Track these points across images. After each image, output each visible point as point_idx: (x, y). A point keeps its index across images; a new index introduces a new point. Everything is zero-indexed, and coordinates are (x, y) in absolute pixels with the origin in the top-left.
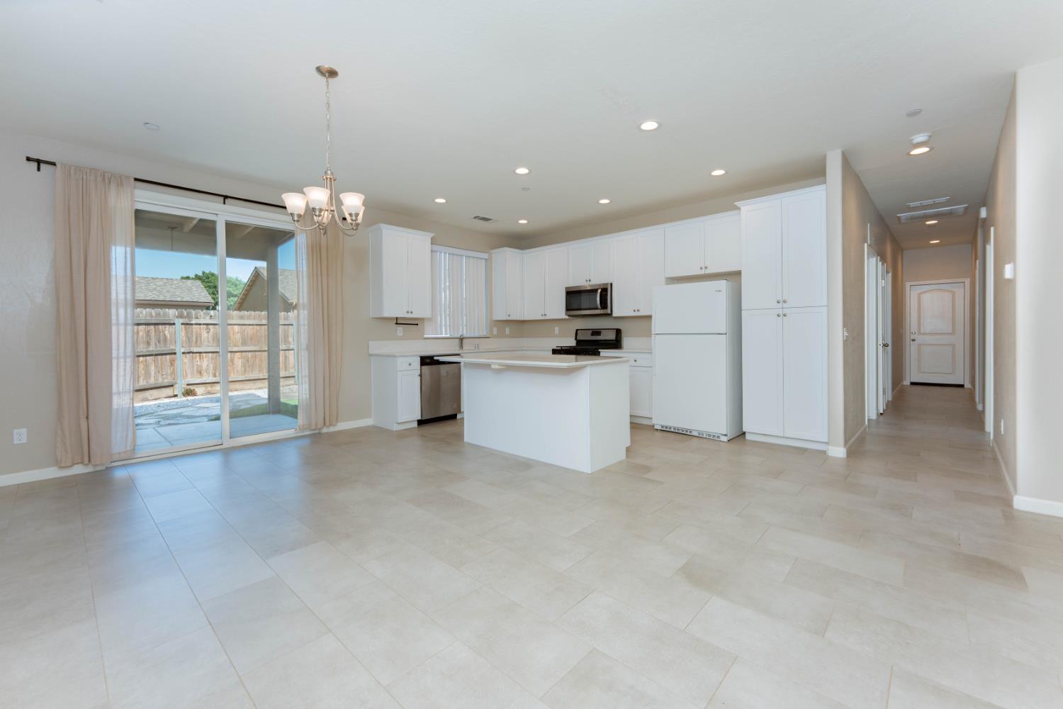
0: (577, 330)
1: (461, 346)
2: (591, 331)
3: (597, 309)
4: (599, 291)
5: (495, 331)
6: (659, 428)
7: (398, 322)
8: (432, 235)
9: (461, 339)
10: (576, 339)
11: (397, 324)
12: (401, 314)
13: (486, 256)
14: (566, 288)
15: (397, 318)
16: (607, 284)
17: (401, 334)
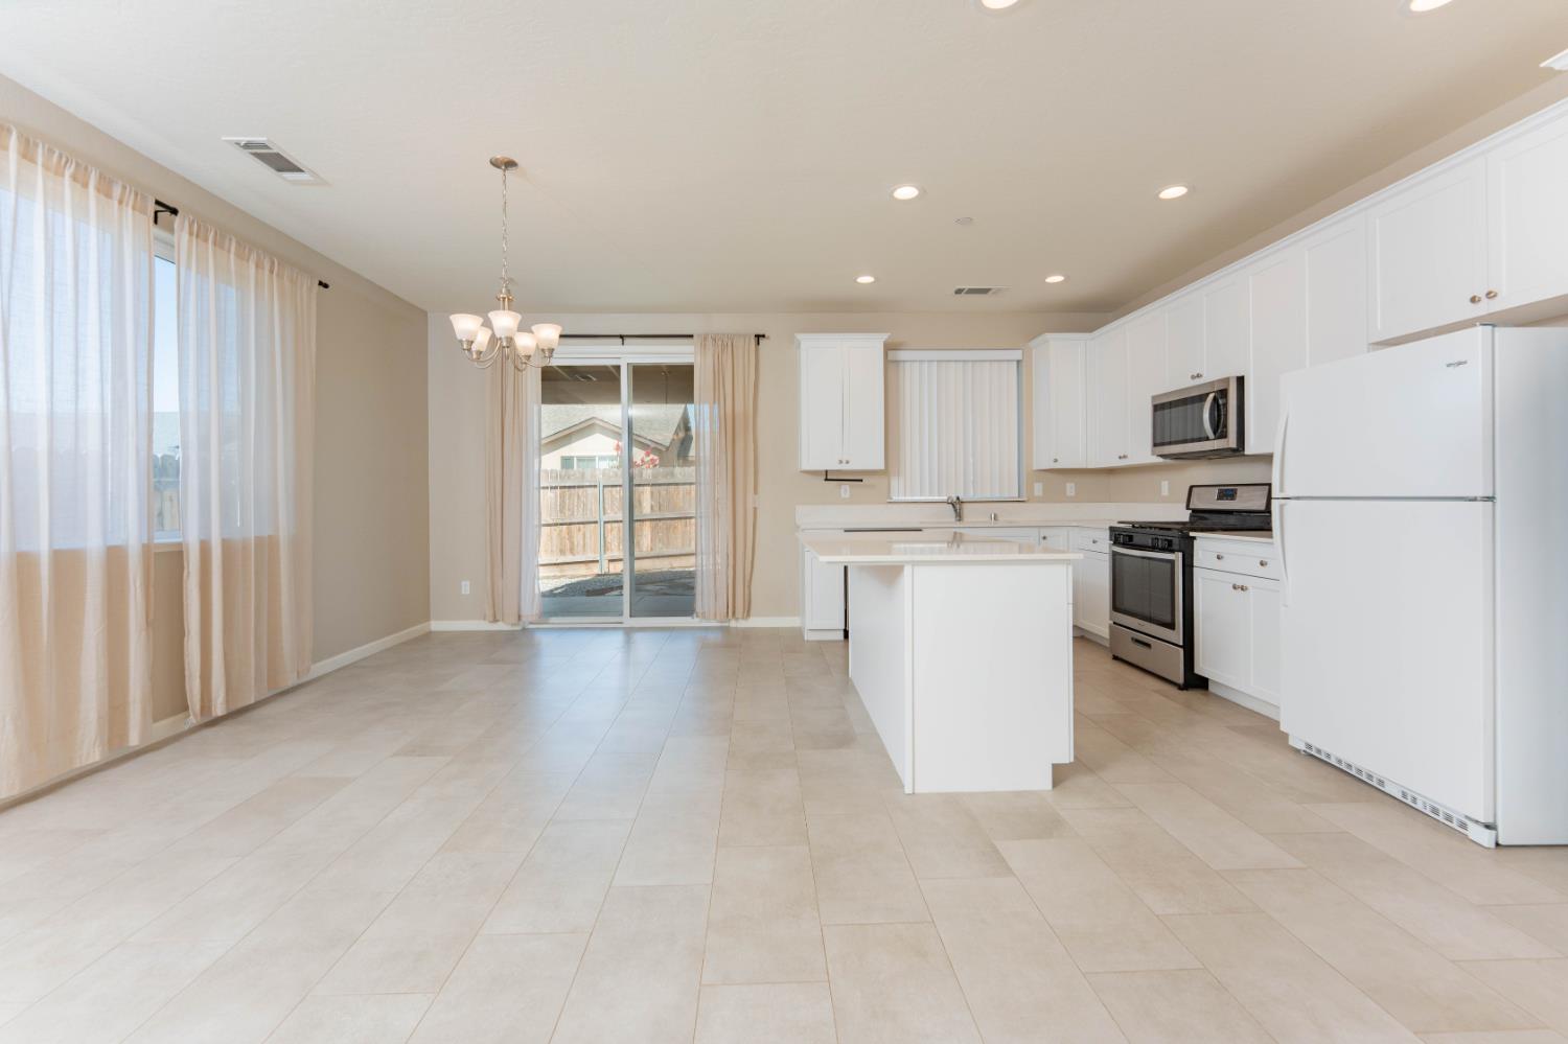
0: (1191, 488)
1: (959, 516)
2: (1216, 490)
3: (1207, 439)
4: (1212, 396)
5: (1038, 489)
6: (1302, 747)
7: (828, 476)
8: (885, 336)
9: (957, 505)
10: (1188, 508)
11: (826, 480)
12: (832, 465)
13: (1018, 355)
14: (1154, 398)
15: (827, 472)
16: (1227, 380)
17: (847, 496)
